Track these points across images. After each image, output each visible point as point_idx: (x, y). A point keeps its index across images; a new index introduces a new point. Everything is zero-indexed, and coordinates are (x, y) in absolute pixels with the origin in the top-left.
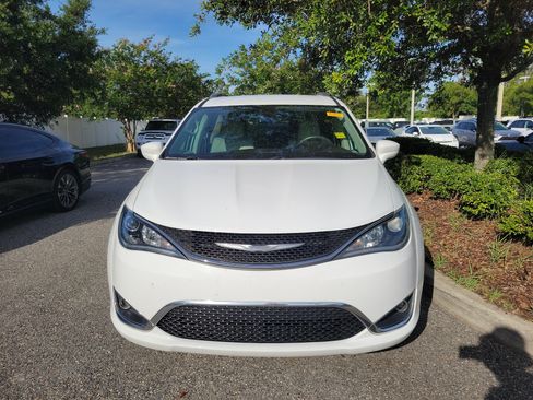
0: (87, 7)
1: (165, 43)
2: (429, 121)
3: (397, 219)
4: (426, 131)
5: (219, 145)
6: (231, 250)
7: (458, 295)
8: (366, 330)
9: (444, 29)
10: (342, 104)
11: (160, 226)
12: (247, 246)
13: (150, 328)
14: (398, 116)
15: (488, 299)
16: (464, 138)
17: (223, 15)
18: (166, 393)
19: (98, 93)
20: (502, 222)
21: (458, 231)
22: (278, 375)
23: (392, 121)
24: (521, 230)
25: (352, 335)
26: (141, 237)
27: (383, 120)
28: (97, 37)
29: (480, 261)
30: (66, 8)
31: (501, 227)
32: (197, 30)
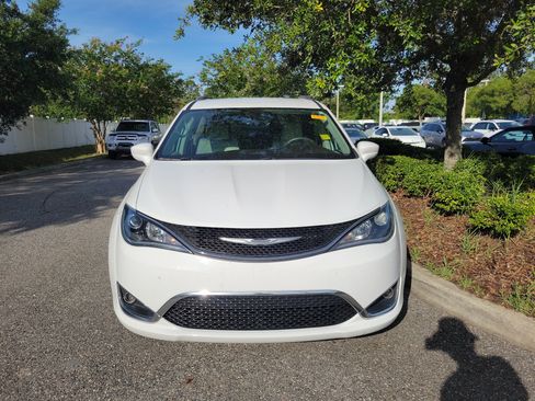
0: (57, 6)
1: (138, 44)
2: (396, 122)
3: (383, 214)
4: (394, 132)
5: (204, 146)
6: (234, 244)
7: (435, 285)
8: (358, 315)
9: (418, 38)
10: (325, 108)
11: (165, 223)
12: (249, 240)
13: (157, 320)
14: (367, 118)
15: (462, 287)
16: (431, 139)
17: (208, 19)
18: (172, 380)
19: (71, 93)
20: (471, 217)
21: (431, 226)
22: (277, 361)
23: (362, 122)
24: (489, 224)
25: (345, 320)
26: (145, 233)
27: (352, 122)
28: (68, 37)
29: (453, 253)
30: (34, 6)
31: (471, 221)
32: (182, 33)
